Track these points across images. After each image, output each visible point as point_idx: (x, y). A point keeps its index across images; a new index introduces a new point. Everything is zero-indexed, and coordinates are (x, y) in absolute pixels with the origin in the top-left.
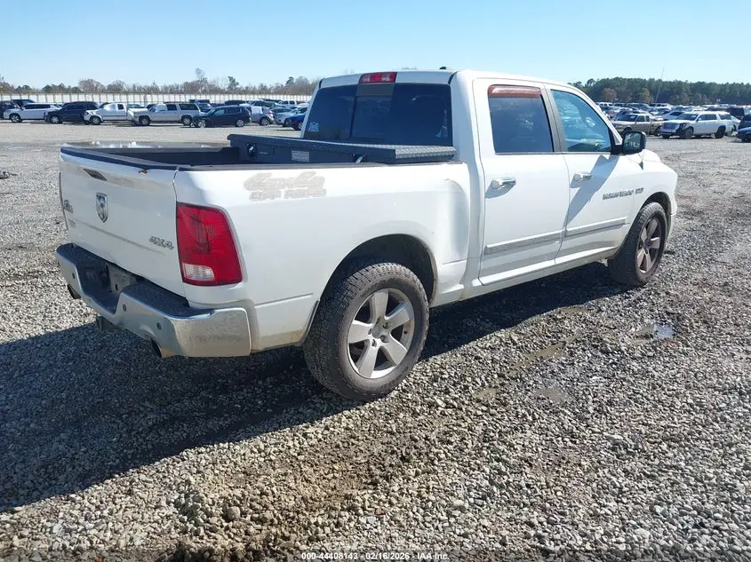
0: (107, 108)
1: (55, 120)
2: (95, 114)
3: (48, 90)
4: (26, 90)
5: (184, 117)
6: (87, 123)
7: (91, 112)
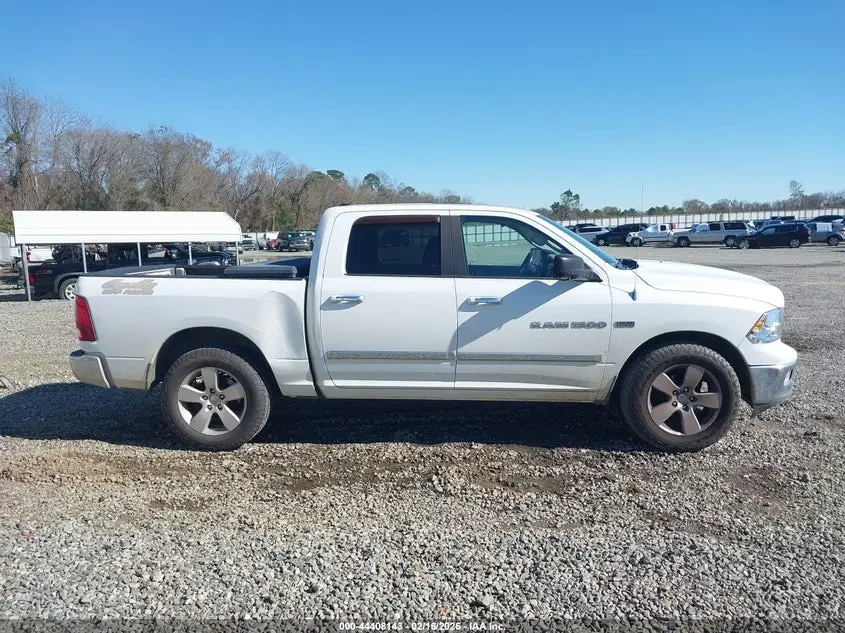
0: (650, 230)
1: (602, 242)
2: (637, 235)
3: (652, 212)
4: (632, 213)
5: (727, 238)
6: (628, 245)
7: (633, 234)
